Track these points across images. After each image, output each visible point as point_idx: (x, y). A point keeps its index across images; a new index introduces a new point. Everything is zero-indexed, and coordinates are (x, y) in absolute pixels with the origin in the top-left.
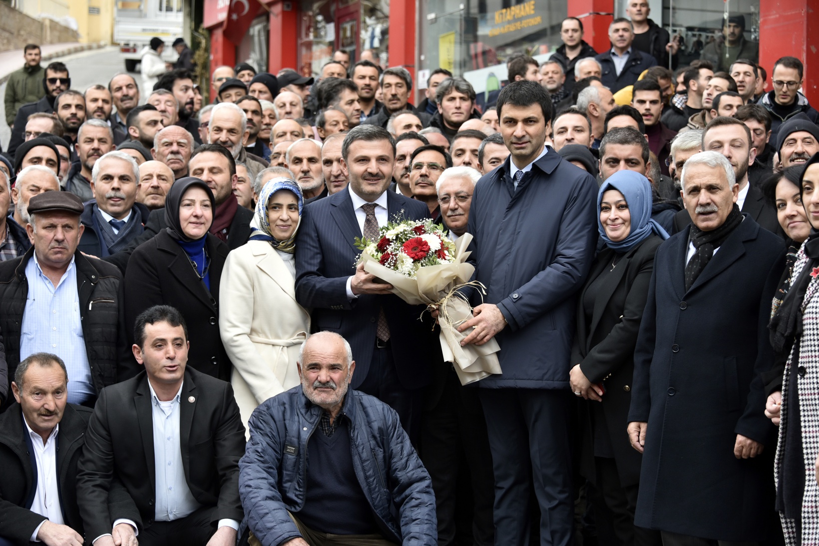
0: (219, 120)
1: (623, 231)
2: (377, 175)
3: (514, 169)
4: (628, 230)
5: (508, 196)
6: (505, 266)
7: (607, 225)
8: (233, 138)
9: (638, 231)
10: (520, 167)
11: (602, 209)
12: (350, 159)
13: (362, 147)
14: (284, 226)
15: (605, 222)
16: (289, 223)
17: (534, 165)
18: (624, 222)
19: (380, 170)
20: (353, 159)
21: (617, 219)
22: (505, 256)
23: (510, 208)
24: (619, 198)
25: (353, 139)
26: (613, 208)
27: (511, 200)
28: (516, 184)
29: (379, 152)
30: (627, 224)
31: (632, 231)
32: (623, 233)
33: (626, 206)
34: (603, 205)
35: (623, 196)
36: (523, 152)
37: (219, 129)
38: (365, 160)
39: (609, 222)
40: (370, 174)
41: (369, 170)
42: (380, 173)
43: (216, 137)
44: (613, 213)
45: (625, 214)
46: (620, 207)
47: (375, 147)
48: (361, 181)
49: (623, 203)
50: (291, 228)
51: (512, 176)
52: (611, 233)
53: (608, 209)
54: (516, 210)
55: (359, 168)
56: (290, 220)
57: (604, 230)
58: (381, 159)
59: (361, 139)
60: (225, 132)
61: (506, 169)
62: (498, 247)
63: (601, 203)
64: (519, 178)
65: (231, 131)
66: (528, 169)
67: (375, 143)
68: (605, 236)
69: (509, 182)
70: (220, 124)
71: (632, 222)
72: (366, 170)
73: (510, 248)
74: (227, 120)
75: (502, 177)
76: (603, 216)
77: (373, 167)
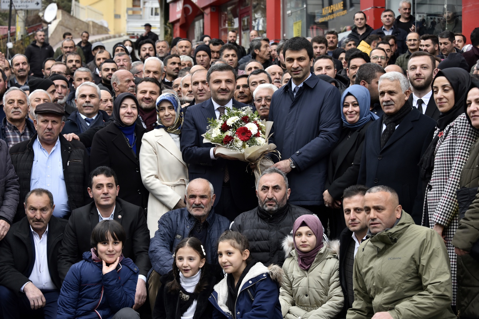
0: (149, 66)
1: (356, 118)
3: (294, 86)
4: (358, 118)
5: (291, 100)
6: (290, 139)
7: (347, 114)
8: (157, 76)
9: (363, 118)
10: (297, 85)
11: (344, 106)
13: (217, 75)
14: (167, 119)
15: (346, 113)
16: (171, 116)
17: (304, 83)
18: (357, 113)
19: (227, 87)
20: (212, 82)
21: (353, 111)
22: (290, 133)
23: (292, 107)
24: (353, 100)
25: (212, 71)
26: (351, 105)
27: (292, 102)
28: (295, 94)
29: (227, 77)
30: (358, 114)
31: (360, 118)
32: (356, 119)
33: (358, 105)
34: (345, 104)
35: (356, 99)
36: (298, 76)
37: (149, 72)
38: (218, 82)
39: (348, 113)
40: (222, 89)
42: (227, 89)
43: (148, 75)
44: (350, 108)
45: (357, 109)
46: (354, 105)
48: (217, 93)
49: (356, 103)
50: (173, 120)
51: (293, 89)
52: (349, 119)
53: (347, 106)
54: (295, 108)
55: (216, 87)
57: (345, 118)
58: (228, 81)
59: (217, 70)
60: (152, 73)
61: (289, 86)
62: (286, 129)
63: (344, 103)
64: (297, 90)
65: (155, 72)
66: (301, 85)
67: (225, 72)
68: (346, 121)
69: (291, 93)
70: (149, 69)
71: (360, 113)
72: (220, 87)
73: (293, 129)
74: (153, 67)
75: (287, 90)
76: (345, 109)
77: (223, 85)
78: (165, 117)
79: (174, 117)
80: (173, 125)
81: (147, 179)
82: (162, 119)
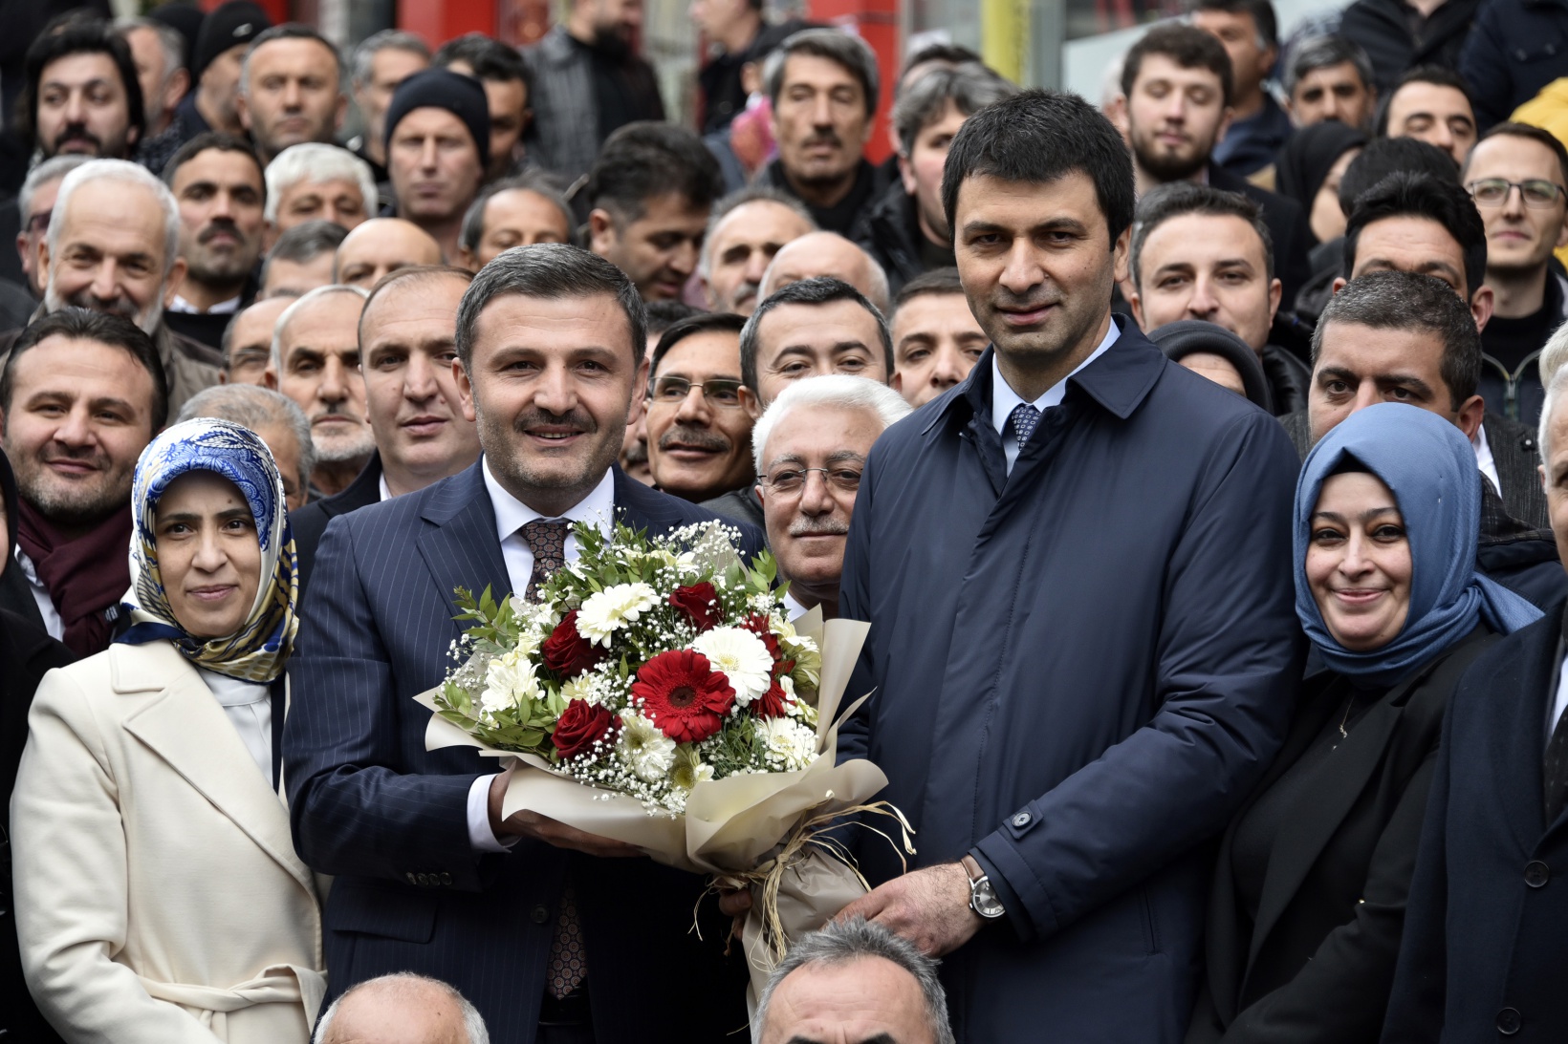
0: (92, 221)
1: (1388, 614)
2: (568, 413)
3: (1005, 400)
4: (1402, 613)
5: (984, 490)
6: (978, 736)
7: (1330, 589)
8: (137, 286)
9: (1435, 615)
10: (1028, 392)
11: (1315, 536)
12: (481, 358)
13: (518, 320)
14: (208, 590)
15: (1324, 582)
16: (229, 575)
17: (1071, 384)
18: (1392, 581)
19: (581, 401)
20: (488, 361)
21: (1367, 572)
22: (978, 698)
23: (991, 534)
24: (1375, 500)
25: (492, 291)
26: (1356, 533)
27: (994, 504)
28: (1012, 453)
29: (578, 339)
30: (1399, 590)
31: (1413, 617)
32: (1386, 622)
33: (1398, 532)
34: (1321, 523)
35: (1390, 493)
36: (1036, 339)
37: (89, 255)
38: (526, 363)
39: (1338, 581)
40: (545, 412)
41: (541, 400)
42: (581, 411)
43: (78, 277)
44: (1354, 553)
45: (1395, 556)
46: (1379, 533)
47: (564, 321)
48: (512, 436)
49: (1391, 518)
50: (239, 596)
51: (999, 422)
52: (1343, 622)
53: (1336, 536)
54: (1013, 539)
55: (506, 393)
56: (230, 567)
57: (1316, 609)
58: (583, 362)
59: (518, 290)
60: (109, 264)
61: (975, 401)
62: (952, 669)
63: (1312, 515)
64: (1026, 429)
65: (130, 261)
66: (1051, 398)
67: (567, 305)
68: (1322, 629)
69: (989, 443)
70: (92, 237)
71: (1414, 586)
72: (531, 401)
73: (994, 673)
74: (118, 224)
75: (963, 427)
76: (1320, 559)
77: (553, 388)
78: (194, 580)
79: (247, 582)
80: (240, 629)
81: (54, 965)
82: (174, 593)
